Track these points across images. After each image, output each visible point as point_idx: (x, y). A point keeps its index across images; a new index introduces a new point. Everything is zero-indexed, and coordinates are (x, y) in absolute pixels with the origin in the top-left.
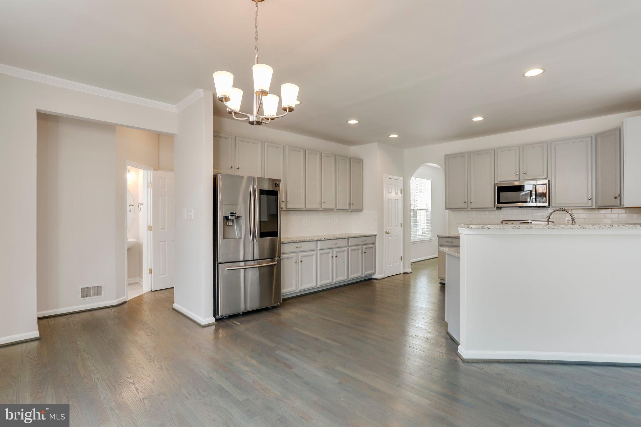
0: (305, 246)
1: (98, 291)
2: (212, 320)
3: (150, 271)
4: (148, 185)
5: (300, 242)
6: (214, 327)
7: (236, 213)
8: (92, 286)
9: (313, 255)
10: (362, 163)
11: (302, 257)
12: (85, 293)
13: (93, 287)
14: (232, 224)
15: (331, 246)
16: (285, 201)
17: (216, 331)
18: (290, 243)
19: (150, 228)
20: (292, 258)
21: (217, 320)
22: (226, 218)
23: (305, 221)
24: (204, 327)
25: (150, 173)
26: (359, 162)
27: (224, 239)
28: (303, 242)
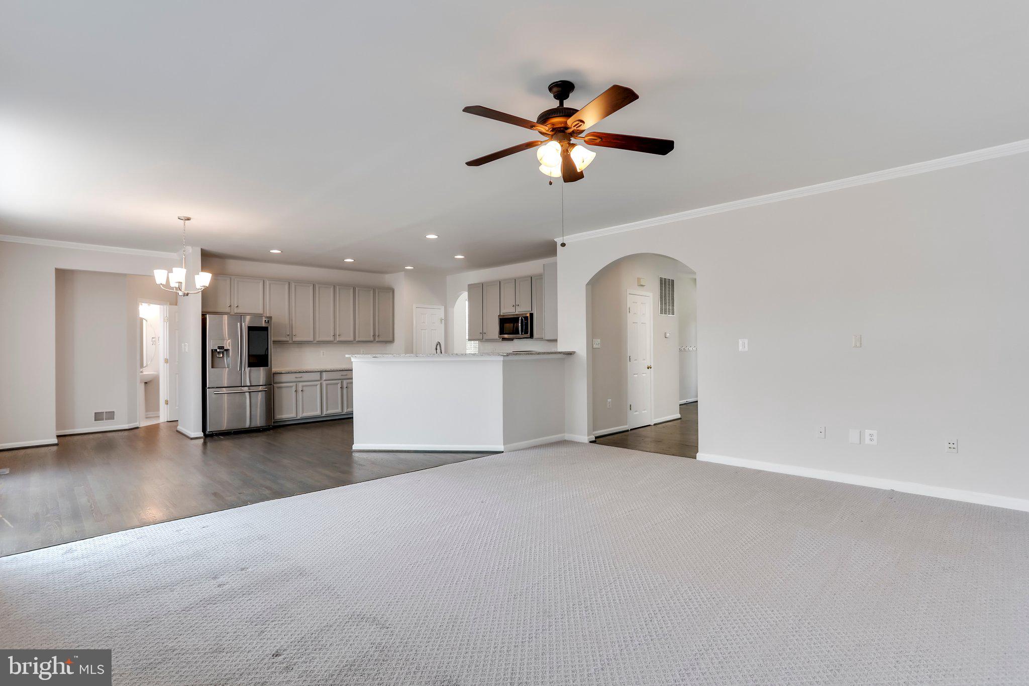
0: (306, 377)
1: (111, 415)
2: (201, 434)
3: (167, 402)
4: (164, 319)
5: (300, 372)
6: (202, 441)
7: (223, 347)
8: (104, 410)
9: (317, 385)
10: (391, 293)
11: (303, 386)
12: (98, 417)
13: (106, 412)
14: (221, 356)
15: (339, 378)
16: (291, 334)
17: (205, 443)
18: (288, 373)
19: (166, 361)
20: (291, 387)
21: (205, 434)
22: (213, 352)
23: (323, 353)
24: (192, 439)
25: (166, 307)
26: (391, 291)
27: (212, 368)
28: (304, 372)
